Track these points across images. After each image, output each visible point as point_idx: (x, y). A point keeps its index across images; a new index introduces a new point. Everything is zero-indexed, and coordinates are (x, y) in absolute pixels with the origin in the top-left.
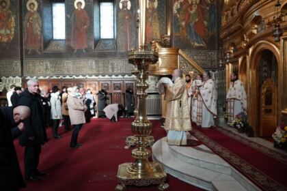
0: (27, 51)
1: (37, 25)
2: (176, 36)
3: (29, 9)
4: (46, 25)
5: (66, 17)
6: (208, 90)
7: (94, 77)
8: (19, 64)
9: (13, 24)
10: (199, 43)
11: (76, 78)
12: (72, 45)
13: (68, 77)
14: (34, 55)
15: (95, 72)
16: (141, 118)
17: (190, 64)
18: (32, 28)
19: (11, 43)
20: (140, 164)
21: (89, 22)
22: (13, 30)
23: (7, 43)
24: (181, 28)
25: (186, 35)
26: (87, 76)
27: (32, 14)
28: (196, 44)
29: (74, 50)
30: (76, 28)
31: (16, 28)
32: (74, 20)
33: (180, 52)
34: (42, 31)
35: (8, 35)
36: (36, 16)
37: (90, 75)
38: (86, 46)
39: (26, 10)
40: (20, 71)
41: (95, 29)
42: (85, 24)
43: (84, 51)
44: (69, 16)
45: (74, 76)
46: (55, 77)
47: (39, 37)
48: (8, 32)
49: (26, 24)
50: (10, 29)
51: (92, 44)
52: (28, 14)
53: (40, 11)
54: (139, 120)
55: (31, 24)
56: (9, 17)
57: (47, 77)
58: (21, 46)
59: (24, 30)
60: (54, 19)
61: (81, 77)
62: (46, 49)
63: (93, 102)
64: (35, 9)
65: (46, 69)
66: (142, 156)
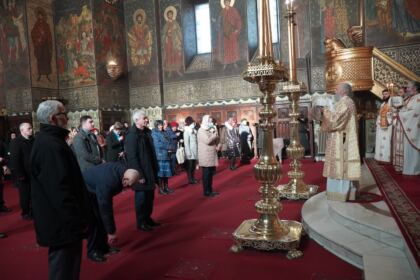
0: (167, 73)
1: (177, 39)
2: (370, 27)
3: (167, 19)
4: (188, 36)
5: (211, 22)
6: (412, 113)
7: (250, 101)
8: (158, 91)
9: (150, 42)
10: (414, 32)
11: (227, 103)
12: (220, 59)
13: (216, 103)
14: (175, 77)
15: (251, 93)
16: (266, 158)
17: (394, 70)
18: (172, 43)
19: (149, 66)
20: (266, 221)
21: (240, 23)
22: (150, 49)
23: (144, 66)
24: (379, 12)
25: (388, 21)
26: (242, 101)
27: (171, 25)
28: (409, 35)
29: (222, 66)
30: (224, 35)
31: (153, 46)
32: (221, 24)
33: (375, 51)
34: (183, 46)
35: (145, 56)
36: (175, 27)
37: (245, 99)
38: (237, 59)
39: (164, 22)
40: (160, 99)
41: (250, 31)
42: (235, 27)
43: (236, 65)
44: (214, 20)
45: (224, 102)
46: (200, 105)
47: (180, 54)
48: (145, 52)
49: (165, 39)
50: (147, 48)
51: (247, 55)
52: (166, 26)
53: (179, 19)
54: (263, 160)
55: (170, 38)
56: (146, 33)
57: (191, 106)
58: (160, 67)
59: (163, 47)
60: (198, 27)
61: (233, 102)
62: (189, 67)
63: (250, 136)
64: (174, 18)
65: (190, 94)
66: (266, 210)
